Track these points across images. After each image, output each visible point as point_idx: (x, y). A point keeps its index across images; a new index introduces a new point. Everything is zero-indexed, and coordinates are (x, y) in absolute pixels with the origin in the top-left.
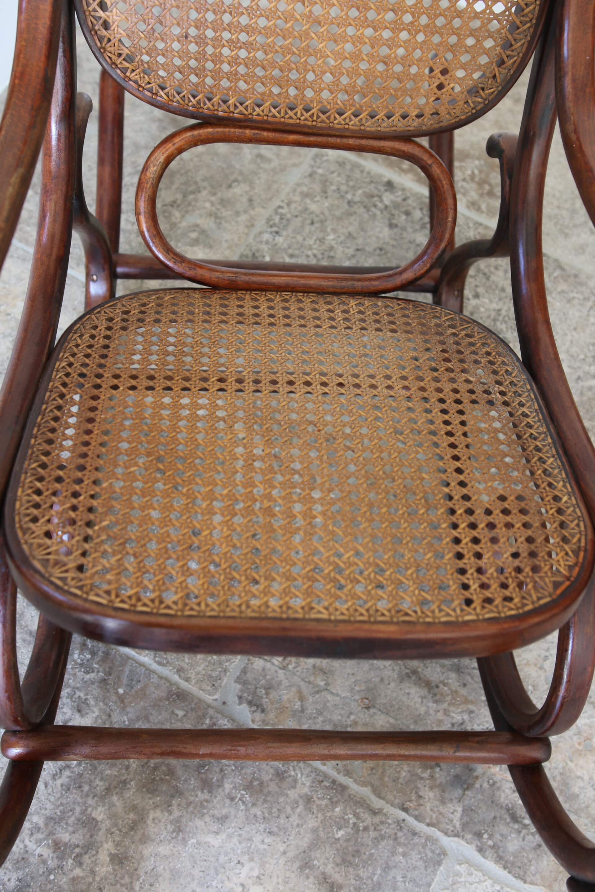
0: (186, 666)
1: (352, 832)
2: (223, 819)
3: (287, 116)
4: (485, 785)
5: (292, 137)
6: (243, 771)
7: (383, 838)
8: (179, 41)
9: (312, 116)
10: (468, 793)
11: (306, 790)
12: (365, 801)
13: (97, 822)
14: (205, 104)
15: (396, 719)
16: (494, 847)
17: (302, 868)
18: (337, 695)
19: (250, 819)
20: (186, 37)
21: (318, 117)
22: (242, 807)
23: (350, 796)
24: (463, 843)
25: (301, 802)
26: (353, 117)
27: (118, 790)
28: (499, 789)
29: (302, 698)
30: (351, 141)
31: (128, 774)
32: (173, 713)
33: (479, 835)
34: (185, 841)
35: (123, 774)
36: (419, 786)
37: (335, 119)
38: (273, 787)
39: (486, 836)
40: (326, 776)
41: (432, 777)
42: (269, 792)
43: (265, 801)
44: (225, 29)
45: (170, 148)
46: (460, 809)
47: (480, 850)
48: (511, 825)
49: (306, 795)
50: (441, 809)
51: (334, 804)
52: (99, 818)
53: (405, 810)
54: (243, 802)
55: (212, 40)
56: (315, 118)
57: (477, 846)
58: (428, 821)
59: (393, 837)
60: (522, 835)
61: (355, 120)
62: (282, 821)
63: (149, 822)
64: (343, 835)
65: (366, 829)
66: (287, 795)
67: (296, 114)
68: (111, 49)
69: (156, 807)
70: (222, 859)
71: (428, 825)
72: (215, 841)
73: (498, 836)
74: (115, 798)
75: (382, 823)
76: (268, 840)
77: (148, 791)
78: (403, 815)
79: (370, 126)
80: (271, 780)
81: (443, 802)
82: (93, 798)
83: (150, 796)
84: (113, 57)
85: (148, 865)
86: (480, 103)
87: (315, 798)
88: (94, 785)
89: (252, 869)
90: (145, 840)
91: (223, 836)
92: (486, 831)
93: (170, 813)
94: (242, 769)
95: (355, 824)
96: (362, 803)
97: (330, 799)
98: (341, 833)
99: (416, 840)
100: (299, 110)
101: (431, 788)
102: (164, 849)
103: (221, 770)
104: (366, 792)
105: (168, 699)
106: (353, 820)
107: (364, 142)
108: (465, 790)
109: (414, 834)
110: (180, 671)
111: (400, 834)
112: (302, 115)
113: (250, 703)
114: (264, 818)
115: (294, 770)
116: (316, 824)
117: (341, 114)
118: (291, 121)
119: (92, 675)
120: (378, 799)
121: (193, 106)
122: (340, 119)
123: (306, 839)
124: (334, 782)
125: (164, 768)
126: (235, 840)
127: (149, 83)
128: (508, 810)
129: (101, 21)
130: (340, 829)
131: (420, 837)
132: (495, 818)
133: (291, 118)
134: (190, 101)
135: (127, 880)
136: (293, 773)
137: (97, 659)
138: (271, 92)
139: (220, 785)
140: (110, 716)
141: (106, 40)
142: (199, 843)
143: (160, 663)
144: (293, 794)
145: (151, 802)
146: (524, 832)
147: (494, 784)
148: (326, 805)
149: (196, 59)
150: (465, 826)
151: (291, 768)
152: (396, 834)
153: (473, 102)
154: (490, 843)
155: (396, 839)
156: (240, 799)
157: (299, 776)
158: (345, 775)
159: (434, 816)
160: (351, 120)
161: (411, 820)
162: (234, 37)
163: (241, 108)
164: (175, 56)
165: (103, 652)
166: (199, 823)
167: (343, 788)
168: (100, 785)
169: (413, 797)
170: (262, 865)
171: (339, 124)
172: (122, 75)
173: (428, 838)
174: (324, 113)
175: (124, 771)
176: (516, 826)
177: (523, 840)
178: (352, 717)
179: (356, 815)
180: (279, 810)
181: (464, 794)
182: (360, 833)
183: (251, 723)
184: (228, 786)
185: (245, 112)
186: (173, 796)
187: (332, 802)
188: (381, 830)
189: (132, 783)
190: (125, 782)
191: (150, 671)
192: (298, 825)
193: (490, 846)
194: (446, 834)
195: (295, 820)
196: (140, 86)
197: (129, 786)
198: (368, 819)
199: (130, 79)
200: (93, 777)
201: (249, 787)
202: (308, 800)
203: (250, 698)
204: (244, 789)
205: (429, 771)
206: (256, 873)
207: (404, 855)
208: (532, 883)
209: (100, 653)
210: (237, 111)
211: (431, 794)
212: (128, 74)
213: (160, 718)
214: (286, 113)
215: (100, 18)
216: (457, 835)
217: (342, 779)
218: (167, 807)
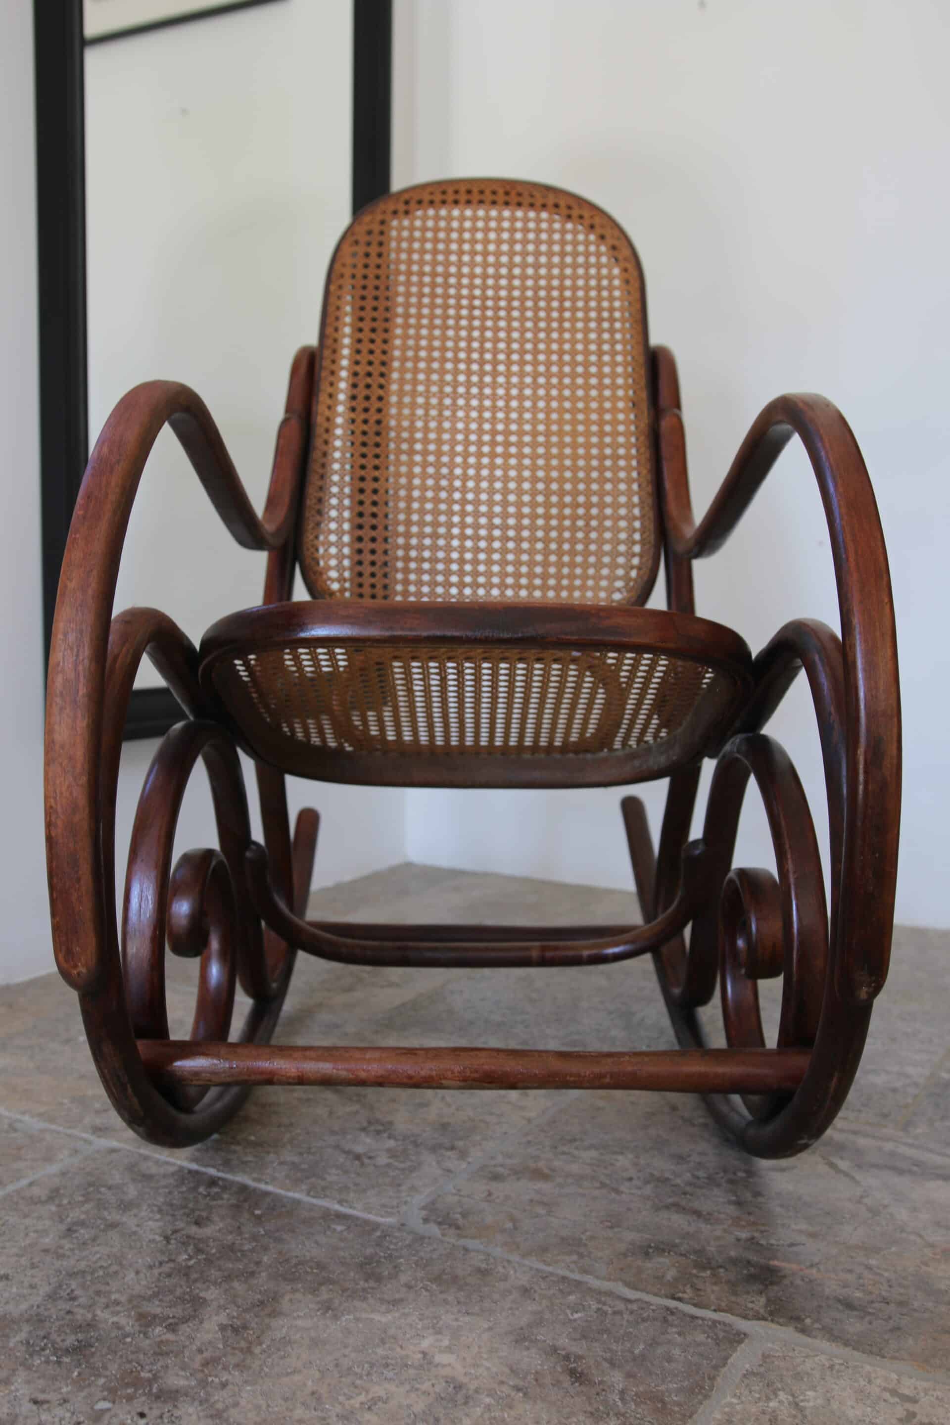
1: (595, 1315)
2: (395, 1303)
4: (798, 1282)
6: (429, 1268)
7: (645, 1320)
10: (772, 1288)
11: (522, 1283)
12: (612, 1292)
13: (206, 1300)
15: (655, 1236)
16: (826, 1329)
17: (518, 1341)
18: (565, 1218)
19: (438, 1303)
22: (426, 1294)
23: (589, 1289)
24: (773, 1326)
25: (515, 1291)
27: (240, 1278)
28: (820, 1285)
29: (513, 1219)
31: (258, 1268)
32: (329, 1227)
33: (798, 1320)
34: (335, 1318)
35: (251, 1268)
36: (696, 1282)
38: (472, 1280)
39: (808, 1321)
40: (552, 1274)
41: (714, 1275)
42: (467, 1284)
43: (460, 1290)
46: (763, 1300)
47: (804, 1331)
48: (847, 1312)
49: (524, 1287)
50: (733, 1299)
51: (565, 1293)
52: (210, 1297)
53: (680, 1300)
54: (427, 1290)
57: (797, 1328)
58: (713, 1308)
59: (661, 1319)
60: (866, 1320)
62: (486, 1305)
63: (284, 1302)
64: (580, 1318)
65: (617, 1313)
66: (494, 1286)
69: (295, 1291)
70: (393, 1331)
71: (715, 1311)
72: (382, 1318)
73: (828, 1321)
74: (236, 1284)
75: (642, 1309)
76: (465, 1319)
77: (286, 1280)
78: (673, 1303)
80: (470, 1275)
81: (735, 1294)
82: (204, 1283)
83: (288, 1283)
85: (278, 1334)
87: (537, 1289)
88: (207, 1274)
89: (439, 1340)
90: (274, 1314)
91: (396, 1314)
92: (810, 1317)
93: (316, 1295)
94: (426, 1266)
95: (599, 1309)
96: (608, 1294)
97: (560, 1290)
98: (578, 1316)
99: (698, 1322)
101: (715, 1284)
102: (303, 1323)
103: (396, 1267)
104: (614, 1286)
105: (323, 1218)
106: (596, 1306)
108: (766, 1286)
109: (694, 1317)
110: (340, 1202)
111: (672, 1318)
113: (440, 1224)
114: (459, 1302)
115: (504, 1269)
116: (539, 1308)
119: (220, 1202)
120: (634, 1292)
123: (524, 1320)
124: (565, 1278)
125: (311, 1264)
126: (414, 1318)
128: (839, 1301)
130: (576, 1312)
131: (703, 1320)
132: (820, 1307)
135: (243, 1345)
136: (502, 1271)
139: (393, 1277)
140: (239, 1228)
142: (357, 1319)
144: (502, 1285)
145: (289, 1288)
146: (869, 1317)
147: (811, 1281)
148: (554, 1294)
150: (773, 1312)
151: (500, 1267)
152: (665, 1318)
154: (817, 1326)
155: (665, 1321)
156: (422, 1288)
157: (512, 1272)
158: (581, 1273)
159: (724, 1304)
161: (688, 1308)
166: (360, 1304)
167: (579, 1283)
168: (216, 1274)
169: (688, 1289)
170: (455, 1337)
173: (715, 1322)
175: (252, 1265)
176: (855, 1313)
177: (870, 1323)
178: (588, 1233)
179: (601, 1302)
180: (481, 1297)
181: (766, 1288)
182: (609, 1316)
183: (440, 1236)
184: (405, 1278)
186: (321, 1284)
187: (563, 1292)
188: (641, 1314)
189: (264, 1274)
190: (252, 1273)
191: (298, 1202)
192: (511, 1309)
193: (818, 1329)
194: (745, 1317)
195: (506, 1304)
197: (257, 1276)
198: (621, 1306)
201: (436, 1279)
202: (526, 1290)
203: (440, 1220)
204: (428, 1281)
205: (709, 1272)
206: (445, 1344)
207: (681, 1334)
208: (895, 1358)
209: (234, 1190)
211: (716, 1288)
216: (764, 1319)
217: (577, 1276)
218: (314, 1291)
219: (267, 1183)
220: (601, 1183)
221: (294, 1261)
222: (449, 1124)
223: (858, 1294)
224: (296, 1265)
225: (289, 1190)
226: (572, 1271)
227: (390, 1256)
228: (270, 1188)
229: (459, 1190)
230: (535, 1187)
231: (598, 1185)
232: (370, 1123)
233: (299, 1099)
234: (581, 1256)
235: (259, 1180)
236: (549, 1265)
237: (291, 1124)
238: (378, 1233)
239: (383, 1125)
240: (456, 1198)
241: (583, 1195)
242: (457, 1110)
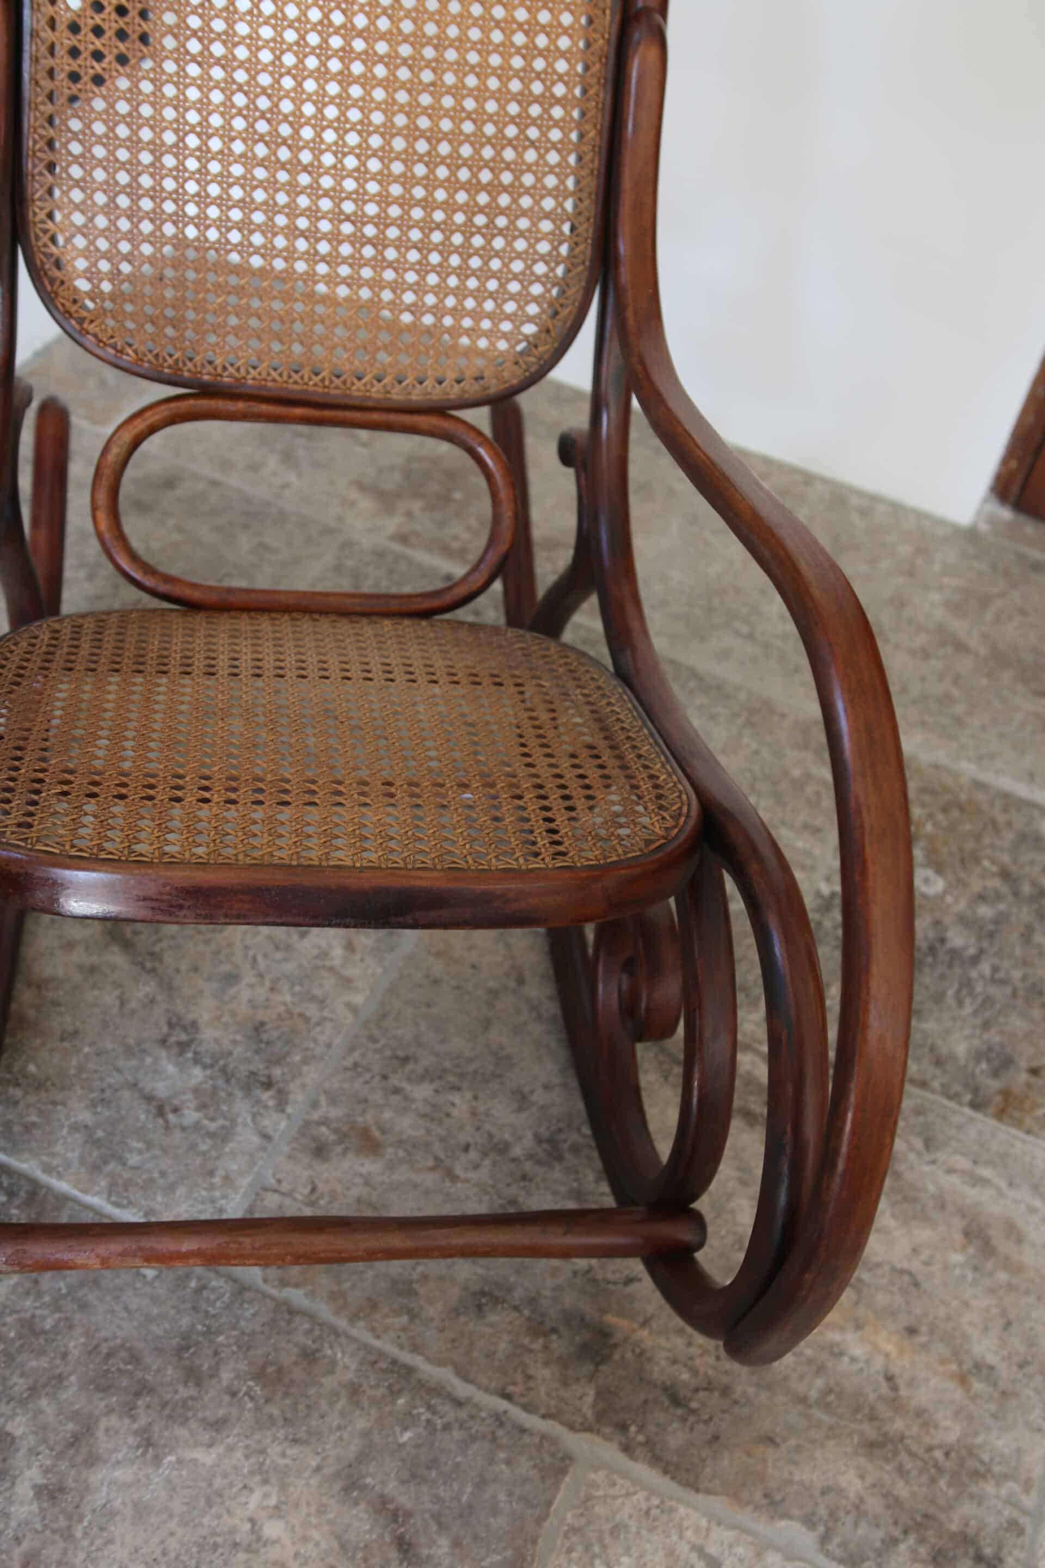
0: (157, 1207)
1: (425, 1433)
2: (219, 1425)
3: (291, 381)
4: (629, 1355)
5: (299, 411)
6: (252, 1352)
7: (473, 1439)
8: (152, 284)
9: (323, 380)
10: (603, 1368)
11: (350, 1376)
12: (443, 1387)
13: (14, 1439)
14: (185, 364)
15: (488, 1269)
16: (648, 1443)
17: (347, 1490)
19: (264, 1423)
20: (161, 279)
21: (331, 382)
22: (250, 1405)
23: (419, 1381)
24: (598, 1440)
25: (344, 1394)
26: (375, 382)
27: (47, 1389)
28: (649, 1360)
30: (375, 416)
31: (66, 1366)
32: (138, 1273)
33: (623, 1427)
34: (157, 1461)
35: (58, 1367)
36: (528, 1361)
37: (353, 384)
38: (298, 1374)
39: (633, 1429)
40: (382, 1354)
41: (546, 1348)
42: (292, 1382)
43: (286, 1395)
44: (209, 270)
45: (140, 425)
46: (592, 1392)
47: (627, 1449)
48: (671, 1410)
49: (352, 1383)
50: (563, 1392)
51: (394, 1393)
52: (18, 1432)
53: (507, 1397)
54: (252, 1398)
55: (193, 282)
56: (327, 383)
57: (621, 1444)
58: (543, 1411)
59: (490, 1436)
60: (689, 1424)
61: (378, 386)
62: (314, 1423)
63: (100, 1434)
64: (410, 1439)
65: (447, 1427)
66: (321, 1385)
67: (302, 378)
68: (65, 294)
69: (110, 1411)
70: (218, 1482)
71: (544, 1417)
72: (206, 1457)
73: (652, 1428)
74: (44, 1402)
75: (472, 1417)
76: (293, 1451)
77: (98, 1389)
78: (503, 1405)
79: (397, 395)
80: (296, 1364)
81: (565, 1383)
82: (8, 1402)
83: (101, 1395)
84: (68, 304)
85: (98, 1498)
86: (533, 363)
87: (365, 1387)
88: (11, 1383)
89: (266, 1496)
90: (92, 1460)
91: (221, 1449)
92: (634, 1422)
93: (134, 1418)
94: (249, 1349)
95: (428, 1421)
96: (437, 1390)
97: (390, 1387)
98: (407, 1436)
99: (527, 1439)
100: (306, 372)
101: (546, 1364)
102: (123, 1474)
103: (216, 1353)
104: (444, 1375)
106: (426, 1416)
107: (392, 417)
108: (597, 1365)
109: (523, 1430)
111: (500, 1433)
112: (310, 379)
114: (285, 1419)
115: (331, 1347)
116: (368, 1425)
117: (359, 379)
118: (296, 387)
120: (464, 1384)
121: (170, 367)
122: (359, 384)
123: (353, 1449)
124: (394, 1362)
125: (123, 1354)
126: (239, 1454)
127: (112, 337)
128: (665, 1389)
129: (53, 260)
130: (405, 1429)
131: (531, 1435)
132: (646, 1402)
133: (296, 383)
134: (165, 361)
135: (62, 1522)
136: (329, 1352)
137: (17, 1201)
138: (270, 349)
139: (214, 1373)
140: (36, 1282)
141: (58, 283)
142: (180, 1461)
143: (117, 1205)
144: (329, 1382)
145: (102, 1404)
146: (692, 1419)
147: (642, 1354)
148: (383, 1396)
149: (174, 307)
150: (600, 1416)
151: (326, 1345)
152: (493, 1433)
153: (526, 363)
154: (641, 1438)
155: (494, 1439)
156: (246, 1394)
157: (339, 1355)
158: (411, 1351)
159: (553, 1403)
160: (372, 386)
161: (517, 1414)
162: (221, 279)
163: (231, 370)
164: (146, 303)
165: (27, 1192)
166: (182, 1432)
167: (410, 1370)
168: (19, 1384)
169: (519, 1377)
170: (283, 1488)
171: (358, 390)
172: (77, 327)
173: (544, 1437)
174: (338, 377)
175: (58, 1361)
176: (679, 1412)
177: (692, 1429)
179: (430, 1408)
180: (308, 1407)
181: (597, 1371)
182: (438, 1434)
183: (260, 1283)
184: (226, 1376)
185: (237, 375)
186: (137, 1395)
187: (392, 1392)
188: (470, 1428)
189: (73, 1378)
190: (60, 1378)
192: (339, 1428)
193: (641, 1444)
194: (572, 1427)
195: (334, 1420)
196: (100, 341)
197: (66, 1383)
198: (451, 1413)
199: (88, 333)
200: (7, 1372)
201: (260, 1375)
202: (354, 1390)
204: (252, 1379)
205: (541, 1340)
206: (273, 1501)
207: (508, 1462)
208: (708, 1492)
209: (23, 1194)
210: (226, 374)
211: (547, 1373)
212: (85, 326)
213: (117, 1281)
214: (290, 377)
215: (52, 255)
216: (588, 1429)
217: (406, 1357)
218: (129, 1410)
219: (60, 1176)
220: (437, 1159)
221: (104, 1349)
222: (262, 1024)
223: (685, 1376)
224: (109, 1355)
225: (85, 1191)
226: (401, 1347)
227: (209, 1327)
228: (62, 1186)
229: (279, 1181)
230: (364, 1170)
231: (431, 1163)
232: (171, 1025)
233: (80, 967)
234: (413, 1315)
235: (48, 1169)
236: (378, 1337)
237: (76, 1033)
238: (193, 1284)
239: (184, 1029)
240: (276, 1198)
241: (415, 1186)
242: (272, 989)
